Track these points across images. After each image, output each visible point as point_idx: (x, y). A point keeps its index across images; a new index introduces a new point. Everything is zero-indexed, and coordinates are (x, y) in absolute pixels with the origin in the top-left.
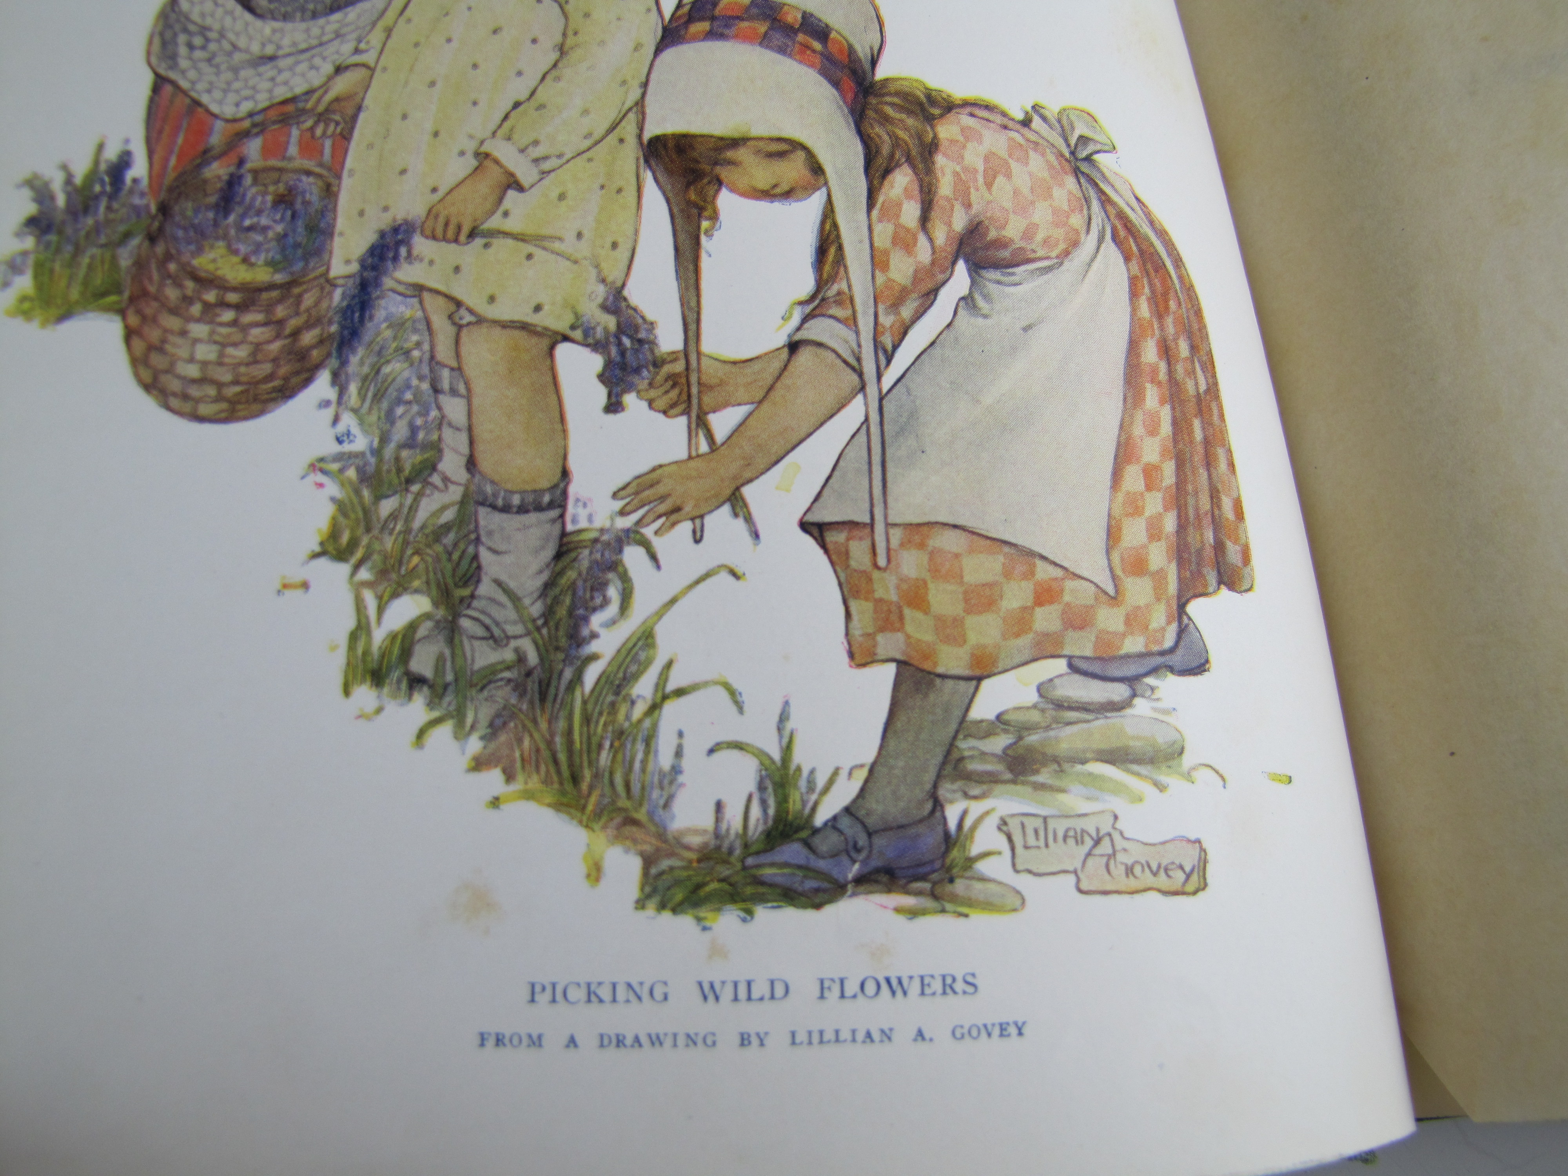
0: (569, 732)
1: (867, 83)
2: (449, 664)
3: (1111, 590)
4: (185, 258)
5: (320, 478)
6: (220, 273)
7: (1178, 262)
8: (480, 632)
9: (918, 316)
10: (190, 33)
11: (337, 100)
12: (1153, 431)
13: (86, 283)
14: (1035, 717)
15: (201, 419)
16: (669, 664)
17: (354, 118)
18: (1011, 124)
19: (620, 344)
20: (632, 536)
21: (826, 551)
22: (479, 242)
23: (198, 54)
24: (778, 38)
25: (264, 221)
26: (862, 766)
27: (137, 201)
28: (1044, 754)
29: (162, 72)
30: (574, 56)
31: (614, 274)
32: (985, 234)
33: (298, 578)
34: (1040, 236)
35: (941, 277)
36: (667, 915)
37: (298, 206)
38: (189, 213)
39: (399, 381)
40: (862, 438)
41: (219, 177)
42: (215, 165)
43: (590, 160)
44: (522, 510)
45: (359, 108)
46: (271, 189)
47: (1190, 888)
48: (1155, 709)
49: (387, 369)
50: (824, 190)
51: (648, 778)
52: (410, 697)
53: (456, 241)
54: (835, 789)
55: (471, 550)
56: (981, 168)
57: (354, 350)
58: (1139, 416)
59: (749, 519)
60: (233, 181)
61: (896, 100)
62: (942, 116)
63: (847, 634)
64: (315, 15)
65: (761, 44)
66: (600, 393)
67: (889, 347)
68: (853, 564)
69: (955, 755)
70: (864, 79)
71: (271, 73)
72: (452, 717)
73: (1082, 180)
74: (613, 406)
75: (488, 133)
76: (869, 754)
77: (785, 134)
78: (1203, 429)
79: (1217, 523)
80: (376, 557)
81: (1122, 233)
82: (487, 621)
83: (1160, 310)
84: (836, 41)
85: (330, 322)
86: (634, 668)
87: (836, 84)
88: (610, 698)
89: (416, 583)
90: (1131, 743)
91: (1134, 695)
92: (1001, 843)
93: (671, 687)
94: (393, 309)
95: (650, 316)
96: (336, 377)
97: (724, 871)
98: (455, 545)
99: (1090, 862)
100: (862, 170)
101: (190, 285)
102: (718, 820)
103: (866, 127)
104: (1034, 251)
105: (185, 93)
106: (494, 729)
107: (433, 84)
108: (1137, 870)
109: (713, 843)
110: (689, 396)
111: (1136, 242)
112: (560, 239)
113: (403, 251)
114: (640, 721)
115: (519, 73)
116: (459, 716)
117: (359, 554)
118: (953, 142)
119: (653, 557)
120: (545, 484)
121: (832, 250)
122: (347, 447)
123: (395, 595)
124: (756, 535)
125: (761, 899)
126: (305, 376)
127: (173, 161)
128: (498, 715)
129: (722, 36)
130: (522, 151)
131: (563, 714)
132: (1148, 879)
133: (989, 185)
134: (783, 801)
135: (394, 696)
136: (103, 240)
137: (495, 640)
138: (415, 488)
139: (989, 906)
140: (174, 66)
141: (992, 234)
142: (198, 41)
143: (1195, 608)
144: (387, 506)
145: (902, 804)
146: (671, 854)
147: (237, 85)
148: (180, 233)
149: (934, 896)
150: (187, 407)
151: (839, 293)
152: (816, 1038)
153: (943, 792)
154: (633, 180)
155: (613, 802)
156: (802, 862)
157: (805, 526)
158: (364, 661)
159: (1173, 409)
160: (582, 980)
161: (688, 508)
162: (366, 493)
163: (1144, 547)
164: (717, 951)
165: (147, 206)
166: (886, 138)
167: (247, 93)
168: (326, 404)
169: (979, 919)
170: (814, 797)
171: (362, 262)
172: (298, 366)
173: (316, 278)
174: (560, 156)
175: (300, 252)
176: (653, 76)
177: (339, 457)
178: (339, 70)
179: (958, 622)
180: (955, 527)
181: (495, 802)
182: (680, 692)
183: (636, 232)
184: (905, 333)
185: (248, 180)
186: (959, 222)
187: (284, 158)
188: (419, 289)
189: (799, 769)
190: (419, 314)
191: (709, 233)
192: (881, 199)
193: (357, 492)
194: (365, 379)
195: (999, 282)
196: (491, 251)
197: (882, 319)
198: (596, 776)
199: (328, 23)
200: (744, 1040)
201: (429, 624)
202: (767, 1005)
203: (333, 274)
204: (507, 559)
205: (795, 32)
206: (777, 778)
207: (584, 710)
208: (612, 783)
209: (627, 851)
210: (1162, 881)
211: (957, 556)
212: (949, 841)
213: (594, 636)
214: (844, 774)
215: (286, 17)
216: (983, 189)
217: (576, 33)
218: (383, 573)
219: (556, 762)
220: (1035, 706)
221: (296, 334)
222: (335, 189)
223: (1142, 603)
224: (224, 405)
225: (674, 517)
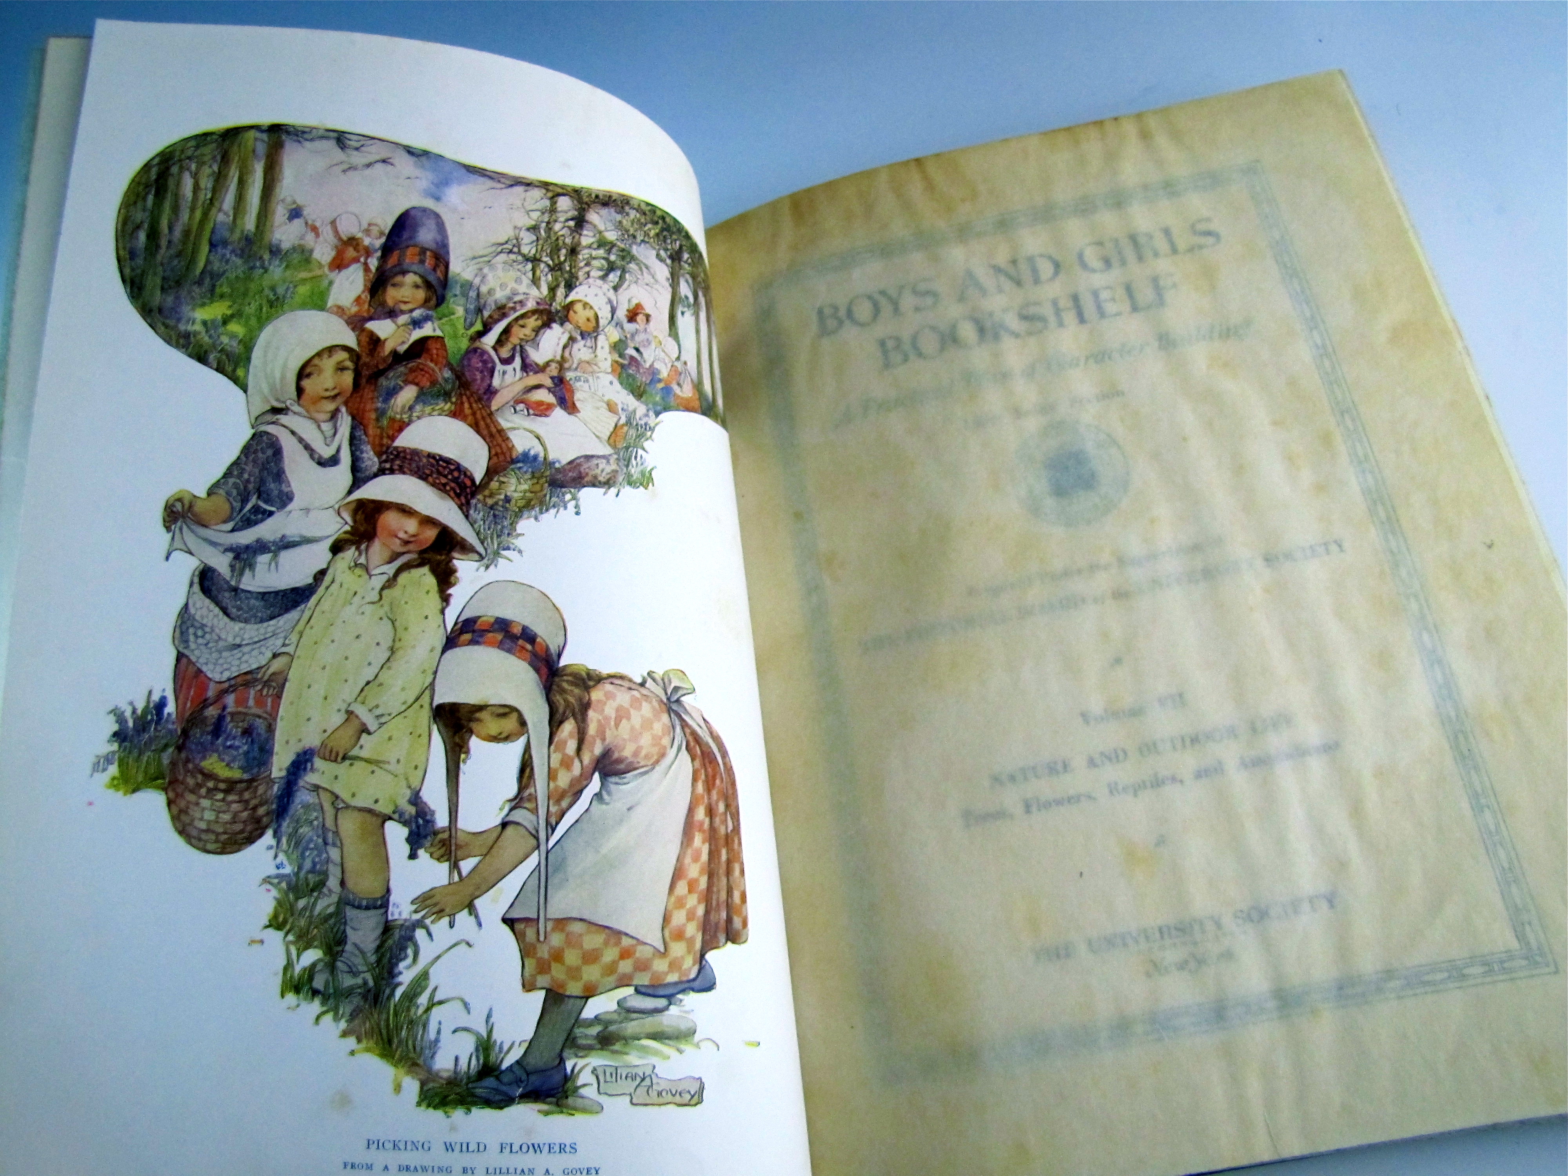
0: (388, 1019)
1: (554, 669)
2: (331, 984)
3: (662, 949)
4: (197, 761)
5: (269, 887)
6: (215, 771)
7: (724, 754)
8: (346, 969)
9: (571, 806)
10: (195, 627)
11: (273, 674)
12: (696, 859)
13: (146, 773)
14: (615, 1017)
15: (208, 852)
16: (436, 989)
17: (284, 684)
18: (633, 686)
19: (417, 822)
20: (420, 924)
21: (514, 933)
22: (347, 762)
23: (200, 641)
24: (508, 644)
25: (237, 743)
26: (525, 1041)
27: (170, 726)
28: (618, 1035)
29: (181, 649)
30: (399, 654)
31: (415, 784)
32: (611, 757)
33: (258, 938)
34: (643, 753)
35: (585, 783)
36: (431, 1110)
37: (254, 735)
38: (198, 735)
39: (306, 838)
40: (536, 873)
41: (213, 716)
42: (211, 708)
43: (405, 717)
44: (367, 908)
45: (286, 680)
46: (241, 724)
47: (693, 1102)
48: (681, 1011)
49: (301, 831)
50: (526, 735)
51: (424, 1044)
52: (313, 1000)
53: (335, 761)
54: (512, 1052)
55: (342, 927)
56: (613, 716)
57: (284, 819)
58: (689, 852)
59: (477, 917)
60: (221, 718)
61: (570, 678)
62: (594, 686)
63: (522, 975)
64: (262, 621)
65: (498, 647)
66: (406, 849)
67: (554, 823)
68: (528, 939)
69: (572, 1036)
70: (552, 666)
71: (240, 655)
72: (332, 1010)
73: (672, 715)
74: (413, 856)
75: (353, 700)
76: (529, 1034)
77: (508, 703)
78: (728, 853)
79: (729, 906)
80: (296, 929)
81: (692, 744)
82: (350, 964)
83: (709, 786)
84: (540, 644)
85: (272, 803)
86: (419, 990)
87: (537, 670)
88: (407, 1004)
89: (316, 943)
90: (666, 1029)
91: (670, 1004)
92: (592, 1080)
93: (436, 999)
94: (303, 797)
95: (433, 807)
96: (276, 834)
97: (458, 1090)
98: (335, 925)
99: (639, 1089)
100: (547, 723)
101: (200, 777)
102: (456, 1065)
103: (551, 695)
104: (638, 762)
105: (194, 664)
106: (352, 1017)
107: (324, 668)
108: (664, 1094)
109: (453, 1075)
110: (451, 851)
111: (700, 747)
112: (389, 763)
113: (309, 765)
114: (421, 1016)
115: (370, 664)
116: (335, 1010)
117: (288, 927)
118: (599, 701)
119: (430, 934)
120: (378, 895)
121: (528, 770)
122: (282, 871)
123: (306, 948)
124: (480, 925)
125: (475, 1104)
126: (259, 832)
127: (189, 705)
128: (354, 1010)
129: (477, 643)
130: (370, 711)
131: (385, 1011)
132: (670, 1098)
133: (617, 725)
134: (487, 1056)
135: (305, 999)
136: (153, 748)
137: (354, 973)
138: (315, 894)
139: (584, 1110)
140: (187, 647)
141: (616, 755)
142: (200, 633)
143: (710, 956)
144: (301, 903)
145: (544, 1060)
146: (434, 1081)
147: (221, 661)
148: (193, 747)
149: (558, 1105)
150: (201, 845)
151: (530, 795)
152: (498, 1171)
153: (565, 1054)
154: (427, 729)
155: (407, 1055)
156: (495, 1087)
157: (505, 920)
158: (291, 981)
159: (710, 845)
160: (392, 1139)
161: (447, 910)
162: (291, 896)
163: (684, 925)
164: (453, 1128)
165: (176, 730)
166: (562, 702)
167: (225, 666)
168: (270, 848)
169: (579, 1117)
170: (502, 1055)
171: (288, 770)
172: (256, 826)
173: (265, 777)
174: (389, 715)
175: (256, 762)
176: (440, 668)
177: (277, 876)
178: (275, 656)
179: (578, 969)
180: (581, 920)
181: (352, 1053)
182: (440, 1003)
183: (428, 760)
184: (563, 816)
185: (228, 719)
186: (598, 750)
187: (246, 707)
188: (316, 788)
189: (495, 1041)
190: (317, 801)
191: (464, 761)
192: (556, 739)
193: (287, 894)
194: (290, 835)
195: (617, 783)
196: (354, 768)
197: (551, 808)
198: (400, 1042)
199: (269, 626)
200: (465, 1170)
201: (322, 964)
202: (475, 1154)
203: (273, 776)
204: (360, 933)
205: (518, 638)
206: (484, 1046)
207: (395, 1010)
208: (407, 1046)
209: (413, 1078)
210: (677, 1099)
211: (581, 935)
212: (567, 1078)
213: (400, 973)
214: (517, 1044)
215: (246, 621)
216: (614, 729)
217: (400, 640)
218: (299, 937)
219: (381, 1034)
220: (615, 1011)
221: (255, 808)
222: (273, 727)
223: (679, 955)
224: (220, 845)
225: (440, 915)
